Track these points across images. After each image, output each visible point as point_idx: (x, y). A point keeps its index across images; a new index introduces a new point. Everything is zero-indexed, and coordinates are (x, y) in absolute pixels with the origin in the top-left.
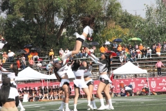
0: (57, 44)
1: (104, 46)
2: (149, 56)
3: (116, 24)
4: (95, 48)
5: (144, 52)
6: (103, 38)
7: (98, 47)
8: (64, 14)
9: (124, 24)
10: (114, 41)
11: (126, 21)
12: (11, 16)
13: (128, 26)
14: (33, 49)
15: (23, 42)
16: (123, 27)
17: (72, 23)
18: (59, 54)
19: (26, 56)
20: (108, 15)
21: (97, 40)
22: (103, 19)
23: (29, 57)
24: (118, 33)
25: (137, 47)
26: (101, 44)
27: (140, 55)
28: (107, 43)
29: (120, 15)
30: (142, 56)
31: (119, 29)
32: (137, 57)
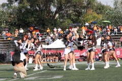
0: (52, 25)
1: (85, 26)
2: (115, 33)
3: (93, 11)
4: (78, 28)
5: (112, 31)
6: (84, 20)
7: (81, 27)
8: (57, 4)
9: (98, 11)
10: (92, 23)
11: (100, 9)
12: (21, 5)
13: (101, 13)
14: (36, 27)
15: (29, 22)
16: (98, 14)
17: (63, 10)
18: (53, 32)
19: (31, 32)
20: (88, 5)
21: (80, 22)
22: (84, 8)
23: (33, 33)
24: (94, 17)
25: (107, 27)
26: (82, 24)
27: (109, 33)
28: (87, 24)
29: (96, 5)
30: (111, 34)
31: (95, 14)
32: (107, 34)
